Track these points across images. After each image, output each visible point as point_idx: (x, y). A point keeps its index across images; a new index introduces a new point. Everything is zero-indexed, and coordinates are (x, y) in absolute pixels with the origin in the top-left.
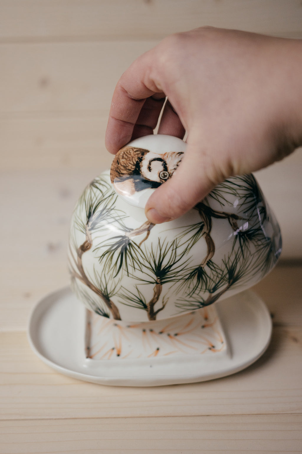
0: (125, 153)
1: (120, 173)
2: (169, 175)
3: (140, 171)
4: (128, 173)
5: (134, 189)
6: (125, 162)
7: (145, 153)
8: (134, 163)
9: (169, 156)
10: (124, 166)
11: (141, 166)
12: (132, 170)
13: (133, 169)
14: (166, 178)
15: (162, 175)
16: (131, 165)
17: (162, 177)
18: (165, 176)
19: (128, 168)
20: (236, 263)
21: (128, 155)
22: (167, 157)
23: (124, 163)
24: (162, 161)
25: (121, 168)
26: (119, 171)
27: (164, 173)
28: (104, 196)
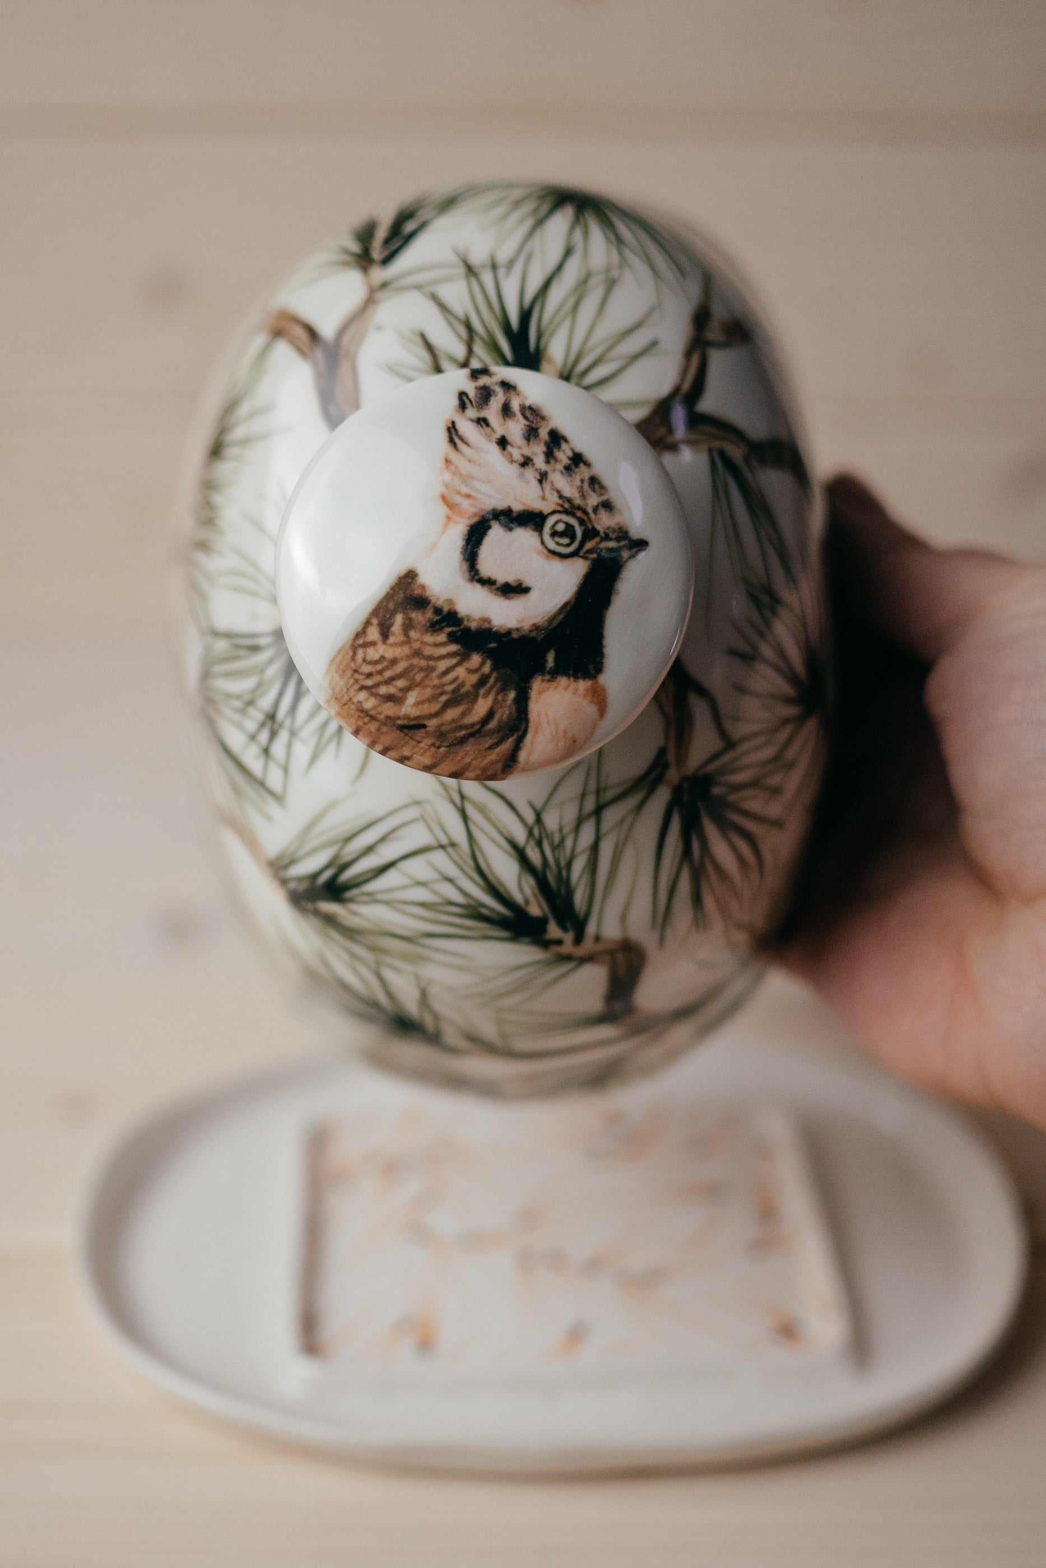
0: (369, 682)
1: (478, 731)
2: (566, 512)
3: (509, 632)
4: (498, 693)
5: (583, 685)
6: (428, 692)
7: (418, 592)
8: (454, 654)
9: (465, 490)
10: (447, 705)
11: (486, 625)
12: (487, 669)
13: (483, 664)
14: (579, 532)
15: (558, 544)
16: (461, 672)
17: (568, 545)
18: (569, 532)
19: (467, 688)
21: (388, 674)
22: (468, 496)
23: (434, 698)
24: (490, 527)
25: (453, 721)
26: (463, 733)
27: (554, 534)
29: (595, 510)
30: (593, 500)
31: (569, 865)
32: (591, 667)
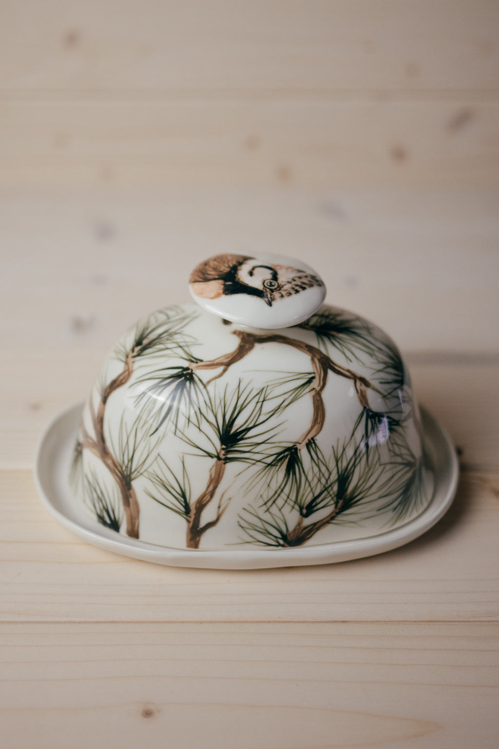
2: (278, 286)
3: (237, 274)
4: (217, 275)
6: (217, 264)
7: (248, 260)
8: (229, 266)
10: (213, 268)
11: (239, 270)
13: (227, 271)
14: (272, 288)
16: (224, 268)
19: (219, 269)
20: (354, 466)
22: (281, 268)
23: (215, 266)
24: (271, 270)
25: (208, 270)
29: (280, 293)
30: (284, 293)
31: (161, 344)
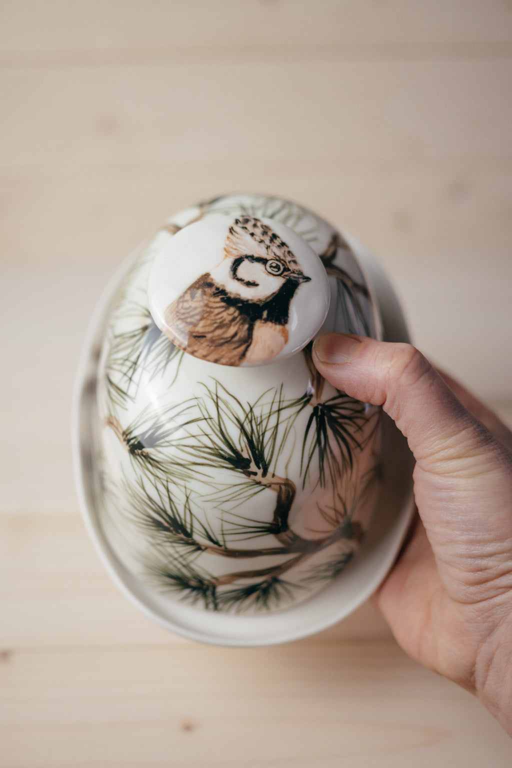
1: (229, 341)
2: (277, 260)
3: (247, 301)
4: (240, 325)
5: (278, 327)
6: (209, 322)
7: (209, 281)
8: (223, 307)
9: (234, 247)
10: (217, 328)
11: (238, 297)
12: (236, 314)
13: (235, 312)
14: (282, 268)
15: (272, 270)
16: (224, 315)
17: (277, 272)
19: (227, 321)
21: (192, 314)
22: (236, 249)
23: (211, 325)
24: (244, 260)
25: (218, 336)
26: (222, 341)
27: (271, 267)
28: (210, 418)
29: (289, 262)
30: (288, 259)
32: (283, 320)
